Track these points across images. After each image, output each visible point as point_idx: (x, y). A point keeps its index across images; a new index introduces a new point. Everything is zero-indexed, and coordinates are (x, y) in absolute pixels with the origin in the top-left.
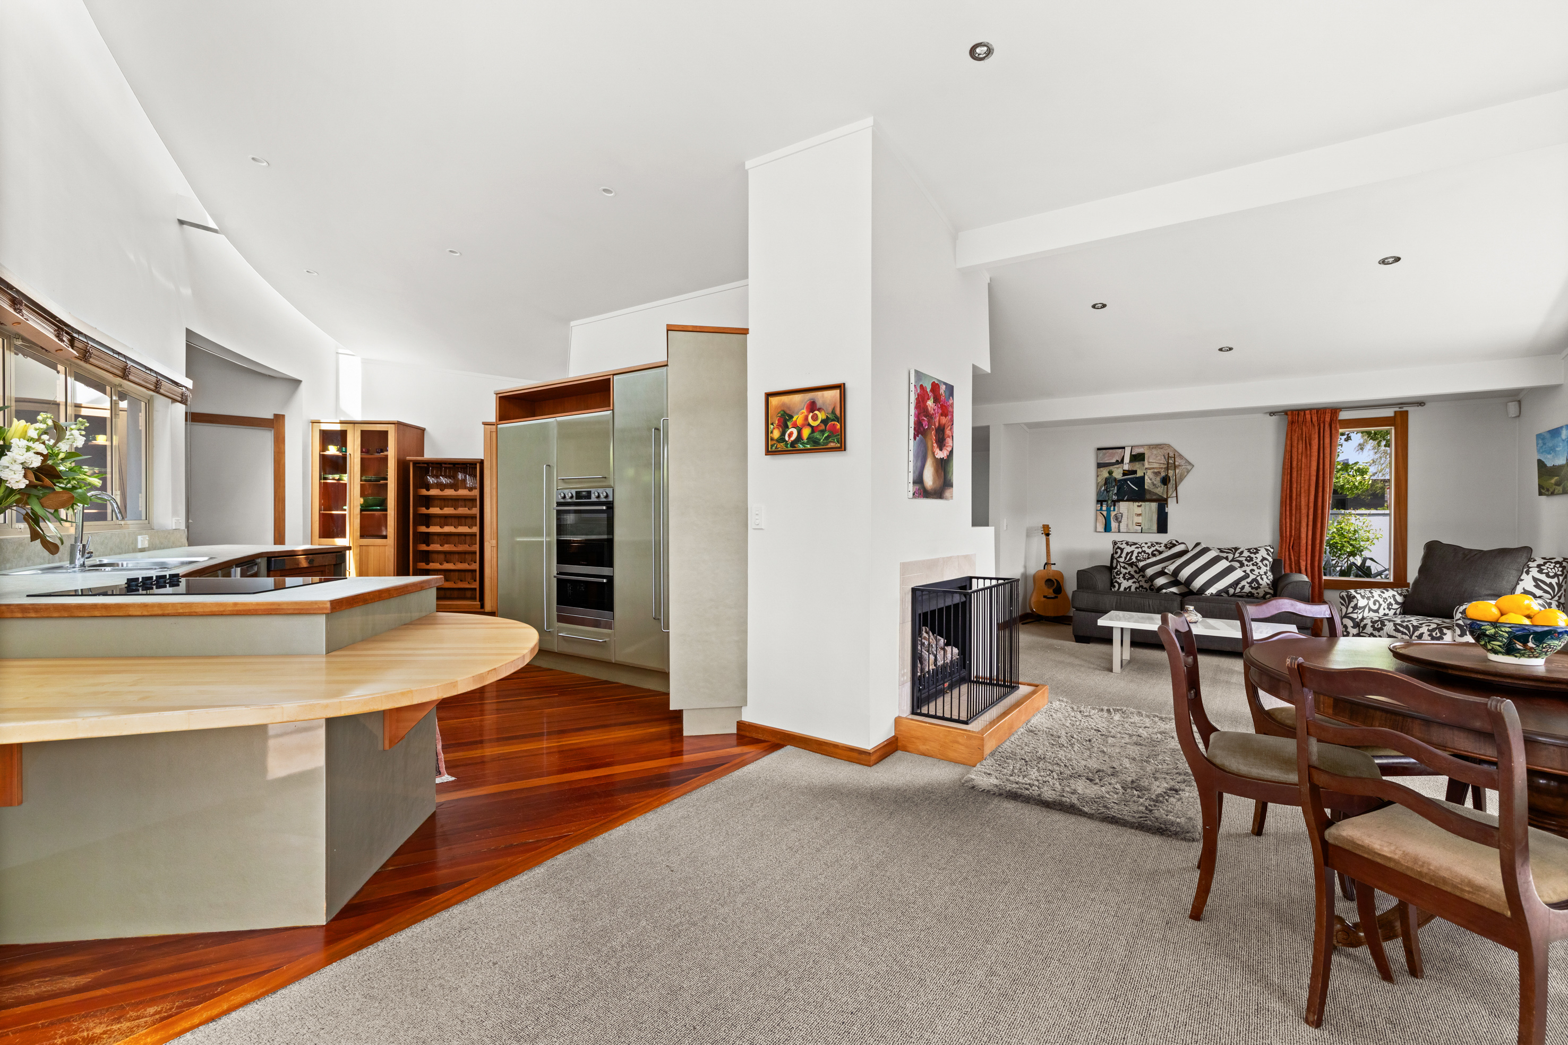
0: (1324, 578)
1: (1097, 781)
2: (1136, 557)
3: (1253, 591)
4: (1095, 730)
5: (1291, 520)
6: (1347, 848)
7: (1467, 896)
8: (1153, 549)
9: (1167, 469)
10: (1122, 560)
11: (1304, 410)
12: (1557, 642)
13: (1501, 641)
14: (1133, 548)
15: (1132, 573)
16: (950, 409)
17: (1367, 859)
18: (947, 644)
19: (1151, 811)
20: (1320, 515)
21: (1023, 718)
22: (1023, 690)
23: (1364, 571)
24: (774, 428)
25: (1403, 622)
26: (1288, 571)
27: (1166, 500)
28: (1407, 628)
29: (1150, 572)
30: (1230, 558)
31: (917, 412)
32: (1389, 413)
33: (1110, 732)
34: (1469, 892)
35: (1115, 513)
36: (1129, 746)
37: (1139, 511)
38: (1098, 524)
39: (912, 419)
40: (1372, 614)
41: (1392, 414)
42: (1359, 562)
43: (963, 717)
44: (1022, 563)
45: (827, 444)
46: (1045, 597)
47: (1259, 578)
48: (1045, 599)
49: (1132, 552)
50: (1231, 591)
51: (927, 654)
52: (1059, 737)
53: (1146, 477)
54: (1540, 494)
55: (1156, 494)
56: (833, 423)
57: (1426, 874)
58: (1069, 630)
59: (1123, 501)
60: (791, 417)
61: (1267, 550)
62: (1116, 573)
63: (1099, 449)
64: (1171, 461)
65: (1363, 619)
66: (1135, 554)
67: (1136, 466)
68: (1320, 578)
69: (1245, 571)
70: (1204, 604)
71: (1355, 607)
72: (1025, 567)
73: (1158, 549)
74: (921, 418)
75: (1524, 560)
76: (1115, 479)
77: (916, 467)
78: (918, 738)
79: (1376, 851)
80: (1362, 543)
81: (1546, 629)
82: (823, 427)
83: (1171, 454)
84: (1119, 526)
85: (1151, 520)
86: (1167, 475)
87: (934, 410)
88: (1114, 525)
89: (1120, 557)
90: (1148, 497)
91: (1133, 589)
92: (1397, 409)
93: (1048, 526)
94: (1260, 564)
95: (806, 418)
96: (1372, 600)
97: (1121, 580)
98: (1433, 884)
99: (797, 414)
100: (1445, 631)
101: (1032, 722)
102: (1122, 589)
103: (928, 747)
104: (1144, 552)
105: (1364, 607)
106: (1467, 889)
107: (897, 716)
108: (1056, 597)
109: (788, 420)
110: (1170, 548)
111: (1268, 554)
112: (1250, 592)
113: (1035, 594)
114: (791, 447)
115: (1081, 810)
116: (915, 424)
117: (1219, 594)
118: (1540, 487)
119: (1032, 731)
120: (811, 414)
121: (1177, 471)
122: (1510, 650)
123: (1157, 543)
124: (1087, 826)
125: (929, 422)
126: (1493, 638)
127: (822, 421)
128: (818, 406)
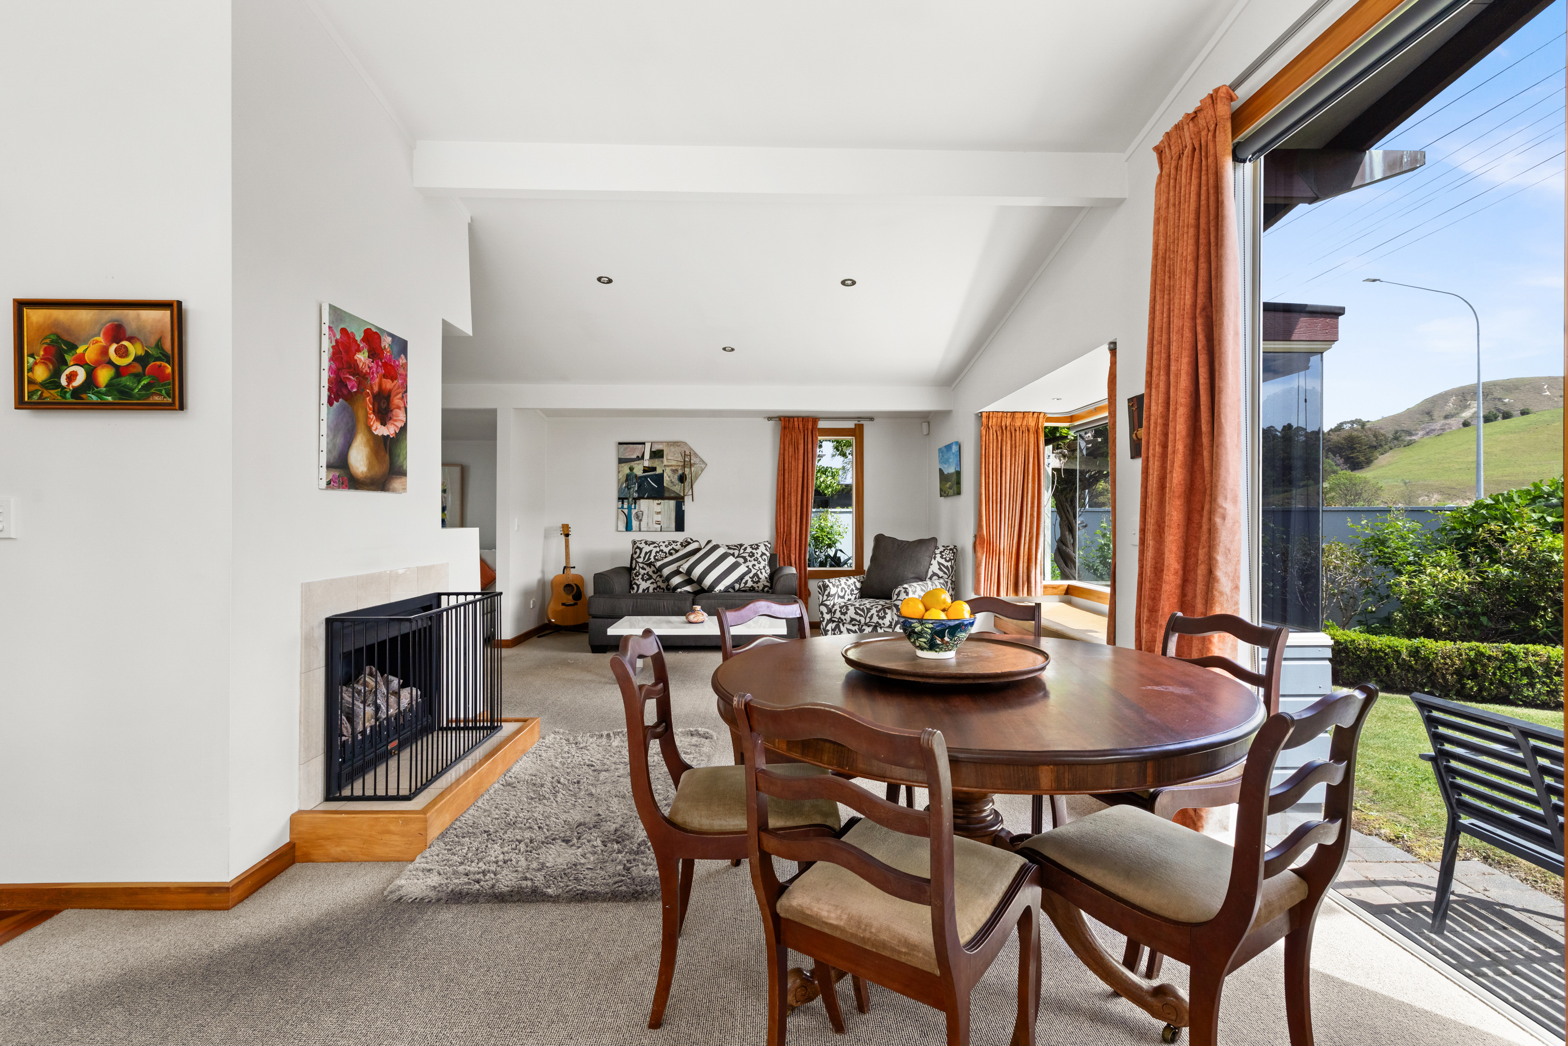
0: (809, 569)
1: (575, 841)
2: (655, 557)
3: (755, 585)
4: (588, 766)
5: (784, 518)
6: (797, 920)
7: (903, 959)
8: (670, 547)
9: (684, 466)
10: (640, 560)
11: (793, 417)
12: (964, 634)
13: (926, 638)
14: (651, 547)
15: (651, 573)
16: (401, 371)
17: (816, 931)
18: (403, 686)
19: (628, 869)
20: (805, 513)
21: (500, 768)
22: (508, 728)
23: (836, 561)
24: (36, 363)
25: (860, 605)
26: (782, 564)
27: (683, 498)
28: (863, 610)
29: (666, 571)
30: (736, 555)
31: (334, 366)
32: (850, 425)
33: (604, 764)
34: (905, 954)
35: (636, 511)
36: (621, 779)
37: (658, 509)
38: (619, 523)
39: (325, 376)
40: (840, 600)
41: (853, 426)
42: (832, 554)
43: (404, 791)
44: (540, 568)
45: (148, 397)
46: (563, 604)
47: (759, 573)
48: (564, 607)
49: (651, 551)
50: (737, 586)
51: (362, 706)
52: (542, 786)
53: (665, 475)
54: (941, 496)
55: (674, 492)
56: (158, 363)
57: (868, 939)
58: (584, 639)
59: (643, 498)
60: (74, 347)
61: (765, 545)
62: (635, 574)
63: (620, 444)
64: (687, 459)
65: (834, 605)
66: (653, 554)
67: (656, 463)
68: (805, 569)
69: (748, 567)
70: (713, 601)
71: (828, 595)
72: (543, 572)
73: (675, 547)
74: (342, 376)
75: (932, 548)
76: (636, 476)
77: (334, 445)
78: (327, 838)
79: (824, 919)
80: (836, 537)
81: (957, 622)
82: (138, 369)
83: (688, 453)
84: (640, 524)
85: (670, 518)
86: (684, 473)
87: (370, 368)
88: (635, 523)
89: (639, 557)
90: (667, 495)
91: (651, 590)
92: (856, 422)
93: (568, 525)
94: (760, 559)
95: (104, 351)
96: (840, 587)
97: (640, 582)
98: (874, 950)
99: (85, 342)
100: (887, 611)
101: (513, 771)
102: (640, 591)
103: (344, 848)
104: (662, 551)
105: (835, 594)
106: (904, 950)
107: (296, 810)
108: (575, 604)
109: (67, 352)
110: (685, 546)
111: (766, 549)
112: (752, 586)
113: (551, 603)
114: (72, 396)
115: (545, 894)
116: (330, 381)
117: (726, 590)
118: (941, 490)
119: (509, 784)
120: (114, 346)
121: (693, 469)
122: (932, 646)
123: (674, 542)
124: (552, 912)
125: (360, 384)
126: (920, 635)
127: (137, 359)
128: (128, 334)
